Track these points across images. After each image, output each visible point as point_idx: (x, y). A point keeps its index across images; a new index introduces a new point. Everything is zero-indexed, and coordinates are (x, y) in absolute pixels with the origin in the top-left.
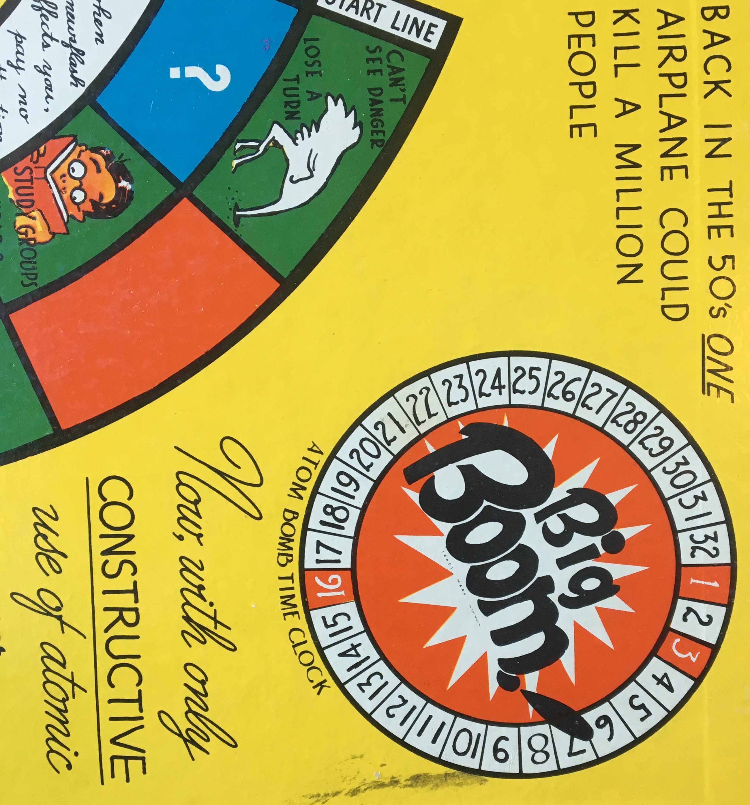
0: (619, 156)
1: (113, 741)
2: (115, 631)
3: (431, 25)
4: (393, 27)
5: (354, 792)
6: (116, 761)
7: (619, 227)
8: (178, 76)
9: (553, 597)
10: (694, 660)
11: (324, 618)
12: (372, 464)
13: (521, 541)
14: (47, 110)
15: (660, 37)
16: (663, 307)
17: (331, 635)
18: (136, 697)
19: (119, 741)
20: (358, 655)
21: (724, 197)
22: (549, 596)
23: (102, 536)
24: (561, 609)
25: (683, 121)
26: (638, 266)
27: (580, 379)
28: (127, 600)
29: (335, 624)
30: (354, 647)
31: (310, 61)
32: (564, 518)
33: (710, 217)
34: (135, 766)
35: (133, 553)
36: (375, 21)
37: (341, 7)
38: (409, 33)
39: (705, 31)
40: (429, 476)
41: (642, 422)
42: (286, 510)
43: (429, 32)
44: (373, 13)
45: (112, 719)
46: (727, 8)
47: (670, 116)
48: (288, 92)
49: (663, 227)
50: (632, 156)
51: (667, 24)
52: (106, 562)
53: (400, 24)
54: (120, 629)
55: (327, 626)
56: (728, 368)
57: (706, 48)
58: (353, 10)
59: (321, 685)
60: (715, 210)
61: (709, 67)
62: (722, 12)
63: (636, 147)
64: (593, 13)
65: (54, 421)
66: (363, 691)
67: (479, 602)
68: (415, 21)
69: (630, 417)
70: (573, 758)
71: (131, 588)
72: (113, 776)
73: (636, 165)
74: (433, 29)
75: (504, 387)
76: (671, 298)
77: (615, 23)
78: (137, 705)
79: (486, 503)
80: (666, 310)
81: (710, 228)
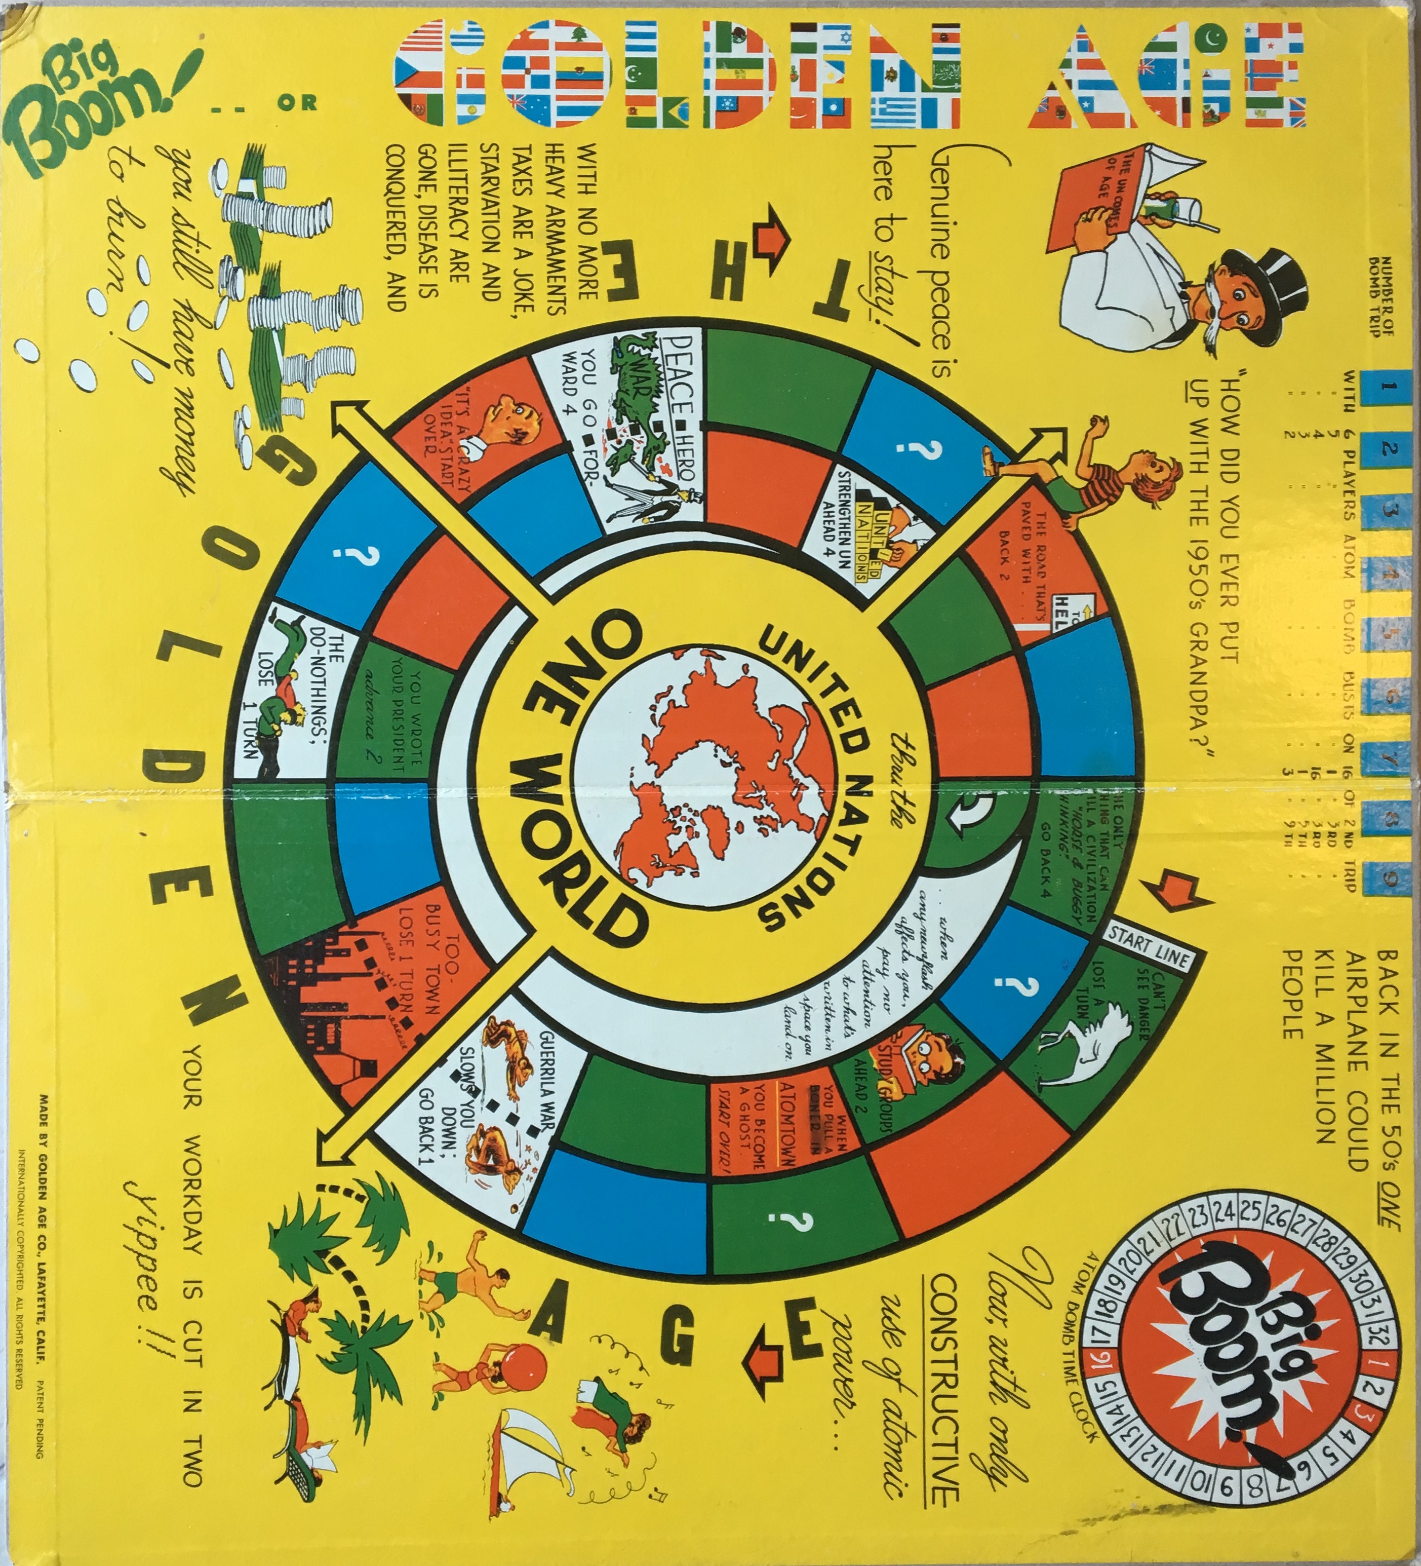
0: (1319, 1053)
1: (935, 1475)
2: (939, 1391)
3: (1185, 956)
4: (1157, 956)
5: (1116, 1518)
6: (936, 1491)
7: (1318, 1103)
8: (1001, 985)
9: (1268, 1372)
10: (1370, 1420)
11: (1096, 1385)
12: (1135, 1270)
13: (1245, 1330)
14: (904, 1005)
15: (1349, 970)
16: (1350, 1161)
17: (1102, 1398)
18: (954, 1442)
19: (940, 1475)
20: (1121, 1414)
21: (1393, 1084)
22: (1266, 1371)
23: (933, 1319)
24: (1274, 1381)
25: (1364, 1030)
26: (1332, 1131)
27: (1289, 1211)
28: (949, 1368)
29: (1105, 1389)
30: (1118, 1407)
31: (1097, 978)
32: (1278, 1313)
33: (1384, 1098)
34: (951, 1495)
35: (955, 1332)
36: (1145, 951)
37: (1120, 940)
38: (1169, 960)
39: (1381, 968)
40: (1178, 1279)
41: (1335, 1244)
42: (1070, 1303)
43: (1183, 960)
44: (1143, 945)
45: (935, 1458)
46: (1396, 952)
47: (1355, 1026)
48: (1080, 999)
49: (1350, 1104)
50: (1328, 1053)
51: (1354, 962)
52: (935, 1339)
53: (1162, 954)
54: (943, 1390)
55: (1098, 1391)
56: (1397, 1207)
57: (1381, 979)
58: (1128, 943)
59: (1093, 1436)
60: (1387, 1094)
61: (1383, 993)
62: (1393, 955)
63: (1330, 1047)
64: (1300, 952)
65: (900, 1231)
66: (1124, 1441)
67: (1214, 1375)
68: (1173, 952)
69: (1326, 1240)
70: (1281, 1493)
71: (953, 1359)
72: (934, 1502)
73: (1331, 1060)
74: (1186, 959)
75: (1234, 1215)
76: (1356, 1155)
77: (1317, 959)
78: (954, 1448)
79: (1219, 1301)
80: (1352, 1163)
81: (1383, 1106)
